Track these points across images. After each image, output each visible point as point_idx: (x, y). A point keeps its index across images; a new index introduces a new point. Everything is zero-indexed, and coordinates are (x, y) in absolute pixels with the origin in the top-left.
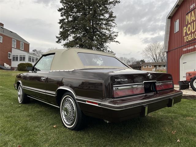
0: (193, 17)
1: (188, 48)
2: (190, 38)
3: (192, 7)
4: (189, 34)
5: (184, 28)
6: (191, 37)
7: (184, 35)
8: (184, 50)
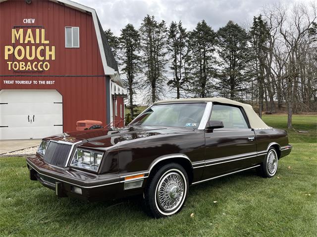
0: (29, 37)
1: (18, 82)
2: (22, 67)
3: (28, 21)
4: (21, 61)
5: (7, 48)
6: (26, 66)
7: (6, 58)
8: (7, 82)
